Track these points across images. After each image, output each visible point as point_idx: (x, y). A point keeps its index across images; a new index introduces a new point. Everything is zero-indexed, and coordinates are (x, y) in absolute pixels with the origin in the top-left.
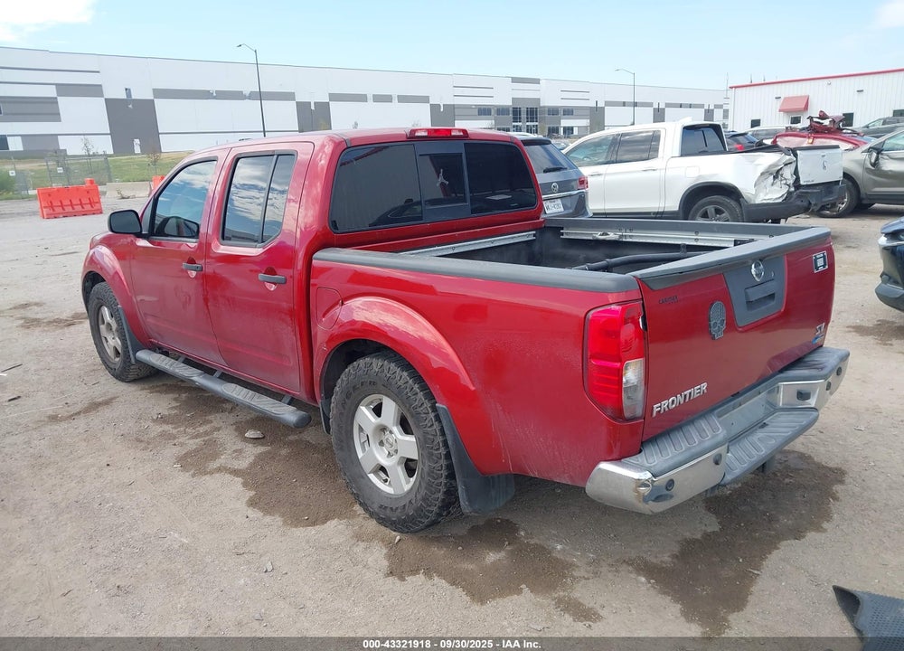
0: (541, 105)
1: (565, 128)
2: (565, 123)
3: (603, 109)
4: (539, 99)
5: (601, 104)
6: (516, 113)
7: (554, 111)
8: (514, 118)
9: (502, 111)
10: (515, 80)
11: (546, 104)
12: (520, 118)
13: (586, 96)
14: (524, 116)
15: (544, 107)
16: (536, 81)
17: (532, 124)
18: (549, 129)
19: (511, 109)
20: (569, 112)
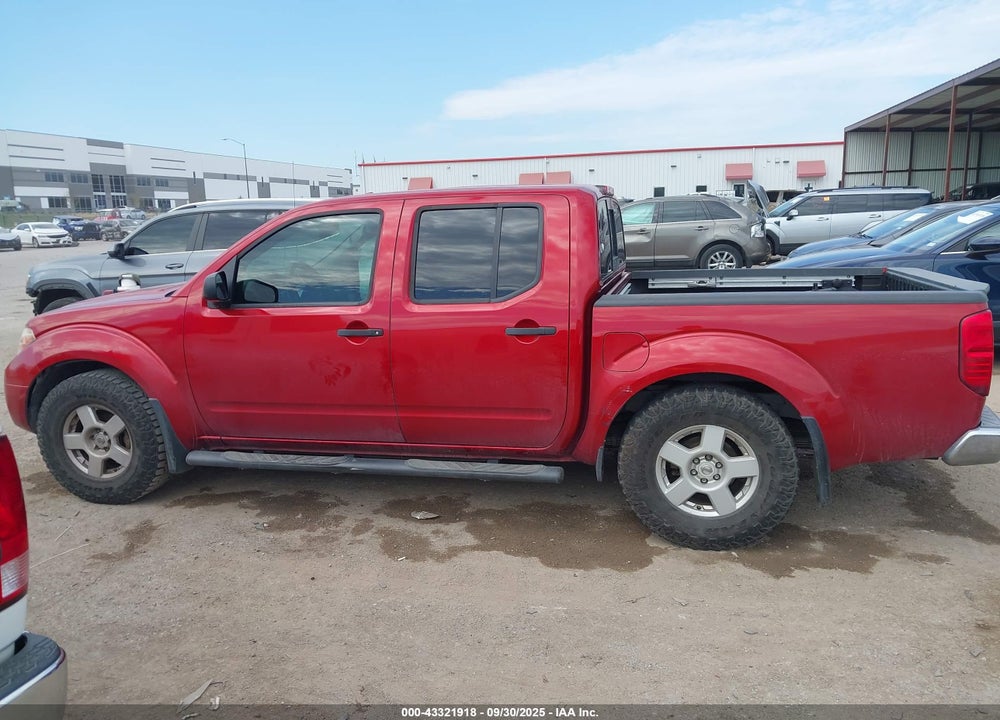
0: (128, 173)
1: (159, 201)
2: (160, 195)
3: (201, 182)
4: (124, 166)
5: (199, 176)
6: (97, 181)
7: (144, 181)
8: (94, 187)
9: (76, 178)
10: (91, 142)
11: (135, 172)
12: (102, 187)
13: (181, 166)
14: (107, 184)
15: (132, 176)
16: (120, 146)
17: (118, 194)
18: (141, 201)
19: (90, 177)
20: (163, 183)
